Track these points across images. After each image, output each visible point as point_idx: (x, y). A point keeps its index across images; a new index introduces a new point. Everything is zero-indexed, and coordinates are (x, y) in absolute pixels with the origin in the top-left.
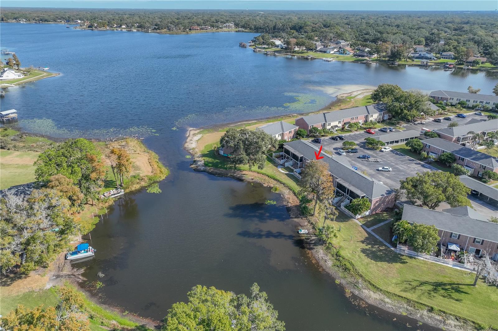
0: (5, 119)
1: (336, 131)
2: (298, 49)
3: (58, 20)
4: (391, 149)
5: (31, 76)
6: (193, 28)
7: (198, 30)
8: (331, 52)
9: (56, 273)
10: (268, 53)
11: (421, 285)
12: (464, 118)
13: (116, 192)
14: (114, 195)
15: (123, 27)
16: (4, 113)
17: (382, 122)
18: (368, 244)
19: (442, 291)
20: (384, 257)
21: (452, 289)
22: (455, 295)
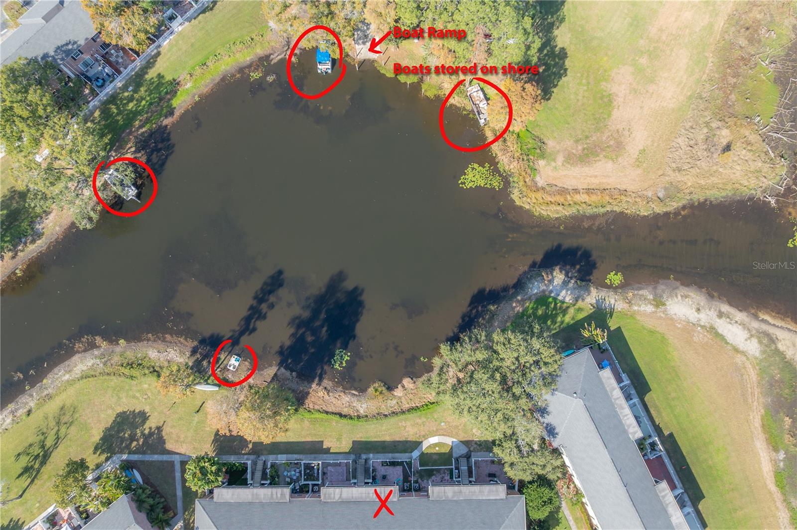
11: (56, 436)
18: (151, 434)
19: (36, 450)
20: (119, 432)
21: (32, 467)
22: (24, 461)
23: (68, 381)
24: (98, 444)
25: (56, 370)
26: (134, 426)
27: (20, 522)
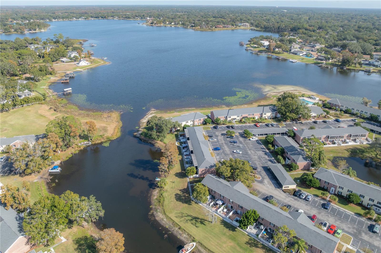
0: (65, 93)
1: (236, 121)
2: (278, 50)
3: (136, 18)
4: (257, 139)
5: (94, 64)
6: (218, 26)
7: (221, 28)
8: (301, 55)
9: (41, 176)
10: (253, 52)
11: (187, 217)
12: (339, 122)
13: (88, 143)
14: (86, 144)
15: (173, 24)
16: (65, 90)
17: (273, 118)
18: (182, 192)
19: (194, 221)
20: (183, 200)
21: (200, 221)
22: (199, 224)
23: (166, 219)
24: (188, 204)
25: (162, 224)
26: (180, 196)
27: (221, 221)
